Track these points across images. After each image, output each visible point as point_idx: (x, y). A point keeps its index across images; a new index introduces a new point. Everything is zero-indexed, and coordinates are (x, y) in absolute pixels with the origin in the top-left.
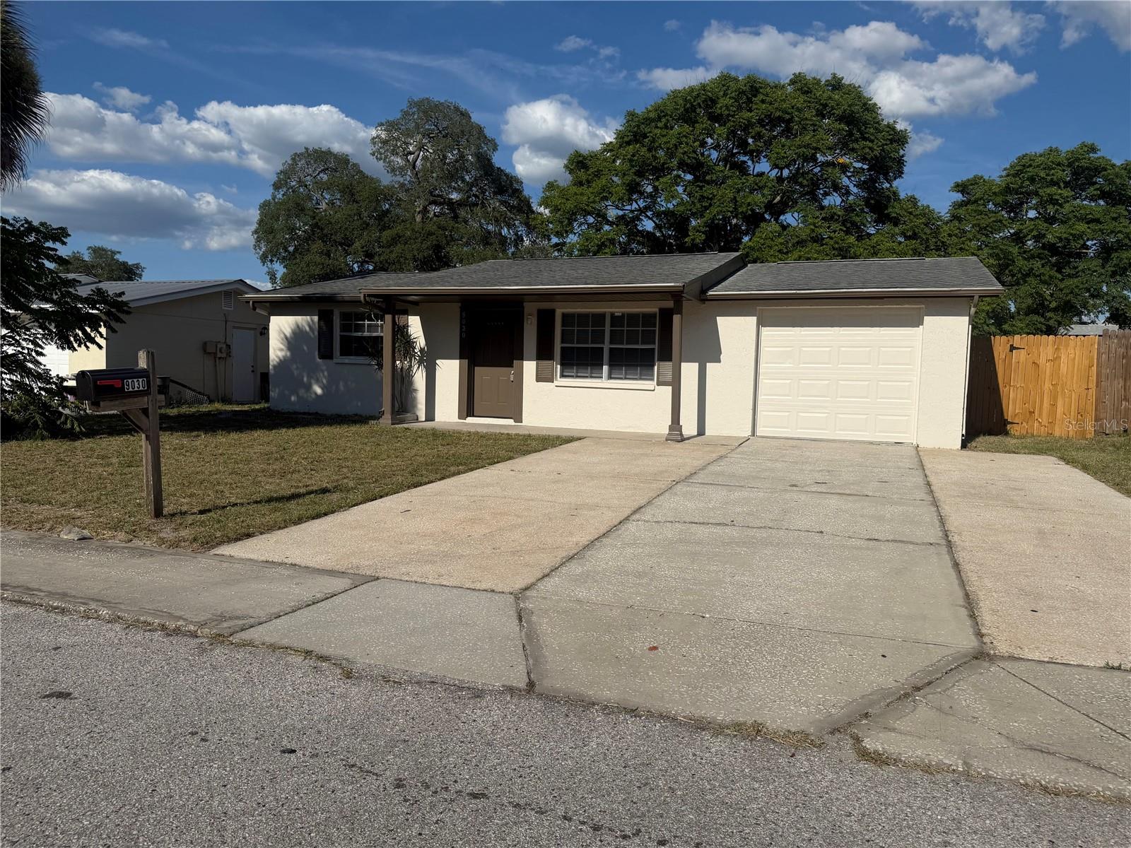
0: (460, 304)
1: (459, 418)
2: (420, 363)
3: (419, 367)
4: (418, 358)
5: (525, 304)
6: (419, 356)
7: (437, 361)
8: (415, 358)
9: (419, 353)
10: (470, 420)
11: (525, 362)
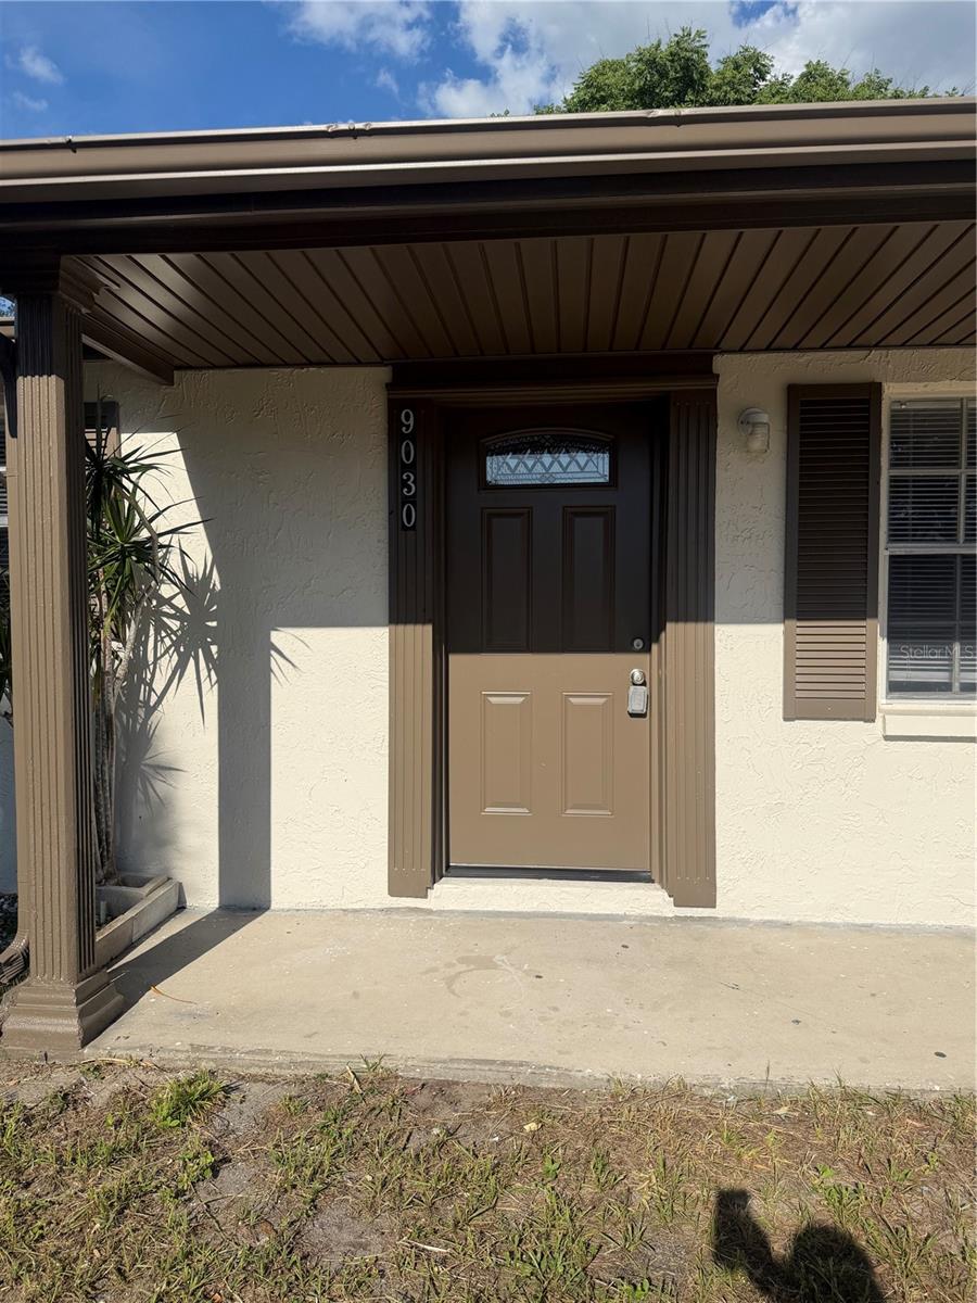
0: (383, 374)
1: (394, 891)
2: (188, 645)
3: (181, 667)
4: (174, 624)
5: (720, 363)
6: (179, 615)
7: (279, 637)
8: (160, 626)
9: (180, 602)
10: (450, 894)
11: (717, 627)
